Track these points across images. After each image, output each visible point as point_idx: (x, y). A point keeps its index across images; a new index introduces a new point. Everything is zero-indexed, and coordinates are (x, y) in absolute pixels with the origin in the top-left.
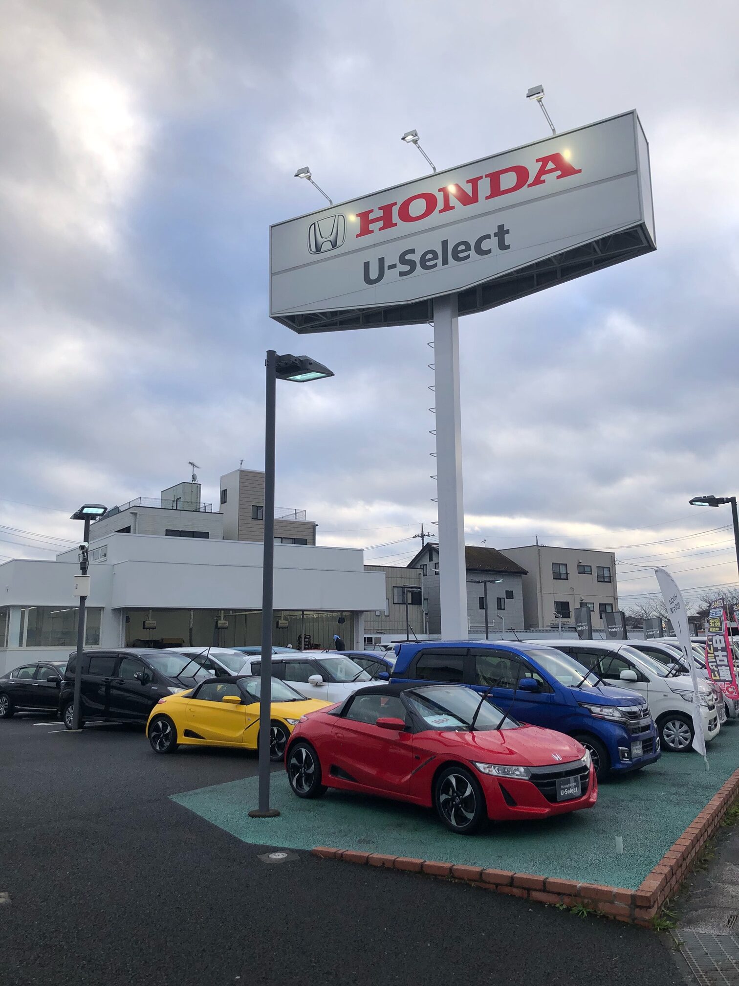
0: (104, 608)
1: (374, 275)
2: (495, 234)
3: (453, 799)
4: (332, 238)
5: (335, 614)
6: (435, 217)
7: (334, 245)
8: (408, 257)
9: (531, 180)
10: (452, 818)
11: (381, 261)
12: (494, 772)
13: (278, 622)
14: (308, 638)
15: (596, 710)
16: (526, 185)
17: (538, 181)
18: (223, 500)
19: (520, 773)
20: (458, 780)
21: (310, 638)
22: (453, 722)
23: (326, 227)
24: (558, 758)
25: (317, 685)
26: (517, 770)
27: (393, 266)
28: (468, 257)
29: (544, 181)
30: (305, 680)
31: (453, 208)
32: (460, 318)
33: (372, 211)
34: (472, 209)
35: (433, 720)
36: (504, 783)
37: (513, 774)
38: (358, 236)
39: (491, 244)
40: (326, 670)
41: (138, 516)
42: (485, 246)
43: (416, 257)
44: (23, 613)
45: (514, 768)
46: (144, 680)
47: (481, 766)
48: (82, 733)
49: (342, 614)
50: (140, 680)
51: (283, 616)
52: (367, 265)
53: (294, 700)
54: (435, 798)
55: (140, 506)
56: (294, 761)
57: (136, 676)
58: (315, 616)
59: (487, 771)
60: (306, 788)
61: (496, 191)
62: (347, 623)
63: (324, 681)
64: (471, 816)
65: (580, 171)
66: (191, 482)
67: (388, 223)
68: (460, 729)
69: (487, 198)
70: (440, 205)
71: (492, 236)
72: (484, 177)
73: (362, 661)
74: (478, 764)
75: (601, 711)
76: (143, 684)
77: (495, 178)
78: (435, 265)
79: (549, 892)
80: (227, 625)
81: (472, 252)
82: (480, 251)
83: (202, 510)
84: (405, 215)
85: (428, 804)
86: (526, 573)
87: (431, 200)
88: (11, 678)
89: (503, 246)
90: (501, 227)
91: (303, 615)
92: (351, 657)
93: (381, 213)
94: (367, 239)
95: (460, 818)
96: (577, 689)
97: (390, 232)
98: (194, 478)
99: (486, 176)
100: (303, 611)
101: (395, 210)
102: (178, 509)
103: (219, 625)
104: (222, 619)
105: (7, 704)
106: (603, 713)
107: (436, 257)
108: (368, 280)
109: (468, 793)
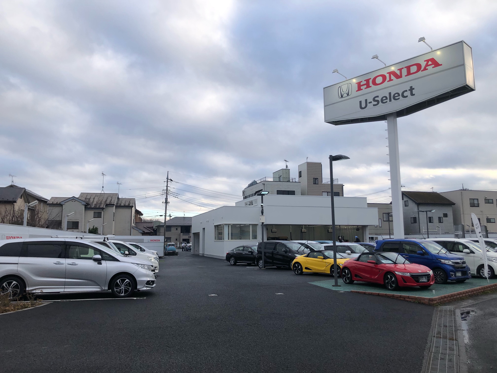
0: (258, 224)
1: (363, 106)
2: (409, 90)
3: (389, 281)
4: (347, 92)
5: (355, 227)
6: (386, 84)
7: (348, 95)
8: (376, 99)
9: (422, 69)
10: (389, 286)
11: (366, 100)
12: (400, 274)
13: (328, 230)
14: (342, 237)
15: (443, 261)
16: (420, 71)
17: (425, 69)
18: (300, 176)
19: (408, 275)
20: (390, 276)
21: (344, 237)
22: (390, 262)
23: (345, 88)
24: (420, 271)
25: (349, 254)
26: (407, 274)
27: (370, 102)
28: (399, 99)
29: (427, 69)
30: (344, 252)
31: (393, 80)
32: (397, 118)
33: (362, 82)
34: (400, 80)
35: (384, 261)
36: (403, 277)
37: (406, 275)
38: (357, 91)
39: (408, 93)
40: (352, 249)
41: (265, 185)
42: (405, 94)
43: (379, 99)
44: (229, 227)
45: (406, 273)
46: (286, 252)
47: (396, 272)
48: (266, 269)
49: (358, 227)
50: (285, 252)
51: (330, 228)
52: (361, 102)
53: (341, 258)
54: (384, 281)
55: (266, 181)
56: (344, 273)
57: (283, 250)
58: (345, 228)
59: (398, 274)
60: (348, 281)
61: (409, 73)
62: (361, 231)
63: (351, 253)
64: (394, 285)
65: (441, 65)
66: (286, 169)
67: (368, 86)
68: (393, 264)
69: (406, 76)
70: (388, 79)
71: (408, 91)
72: (404, 68)
73: (366, 246)
74: (395, 272)
75: (444, 261)
76: (286, 253)
77: (408, 68)
78: (387, 102)
79: (410, 298)
80: (306, 231)
81: (401, 97)
82: (404, 97)
83: (291, 181)
84: (374, 83)
85: (382, 283)
86: (454, 204)
87: (384, 77)
88: (234, 251)
89: (412, 94)
90: (411, 87)
91: (340, 227)
92: (361, 245)
93: (365, 82)
94: (360, 92)
95: (391, 286)
96: (437, 254)
97: (369, 90)
98: (287, 166)
99: (405, 67)
100: (340, 225)
101: (371, 81)
102: (281, 181)
103: (303, 231)
104: (304, 229)
105: (234, 260)
106: (445, 262)
107: (387, 98)
108: (361, 108)
109: (393, 280)
